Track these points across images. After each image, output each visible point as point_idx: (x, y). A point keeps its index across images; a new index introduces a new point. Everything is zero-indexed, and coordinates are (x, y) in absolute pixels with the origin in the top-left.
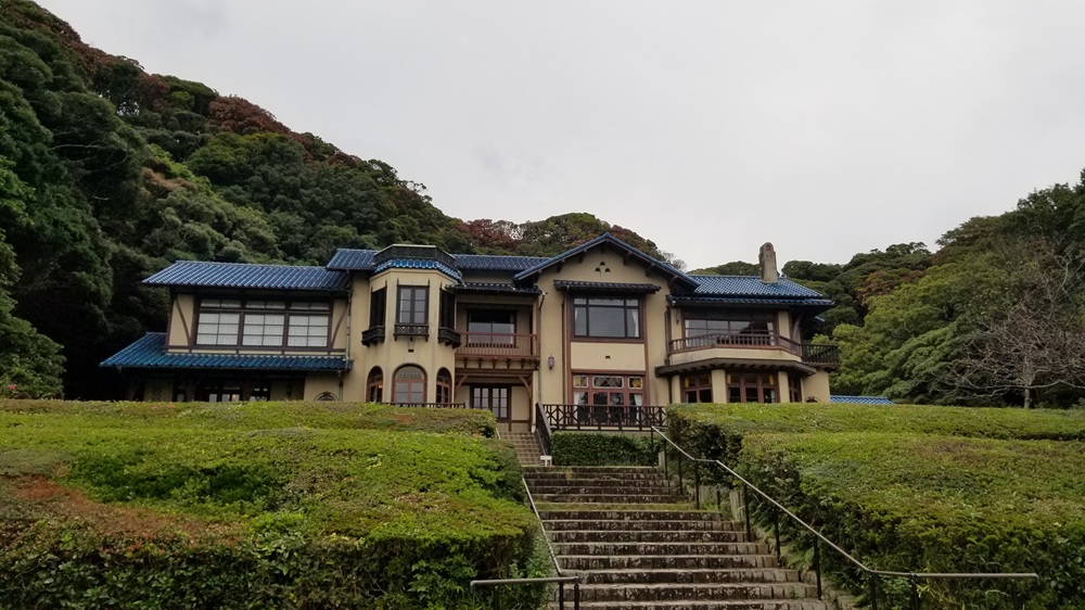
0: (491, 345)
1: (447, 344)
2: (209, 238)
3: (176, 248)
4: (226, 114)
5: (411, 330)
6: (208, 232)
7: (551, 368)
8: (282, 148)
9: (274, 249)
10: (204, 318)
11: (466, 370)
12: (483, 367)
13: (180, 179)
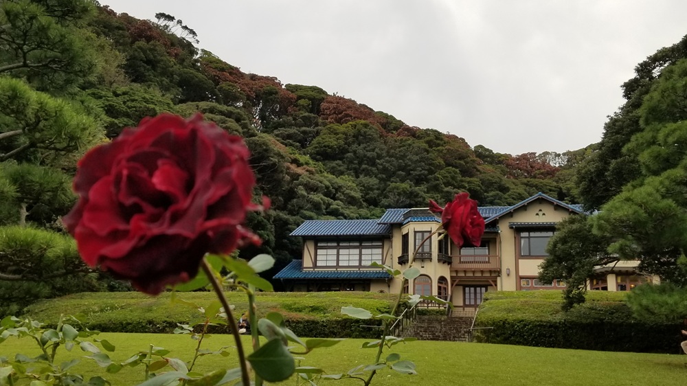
0: (474, 262)
1: (444, 263)
2: (322, 202)
3: (305, 210)
4: (330, 111)
5: (422, 256)
6: (322, 199)
7: (508, 275)
8: (365, 132)
9: (361, 202)
10: (319, 252)
11: (457, 277)
12: (467, 275)
13: (305, 166)
